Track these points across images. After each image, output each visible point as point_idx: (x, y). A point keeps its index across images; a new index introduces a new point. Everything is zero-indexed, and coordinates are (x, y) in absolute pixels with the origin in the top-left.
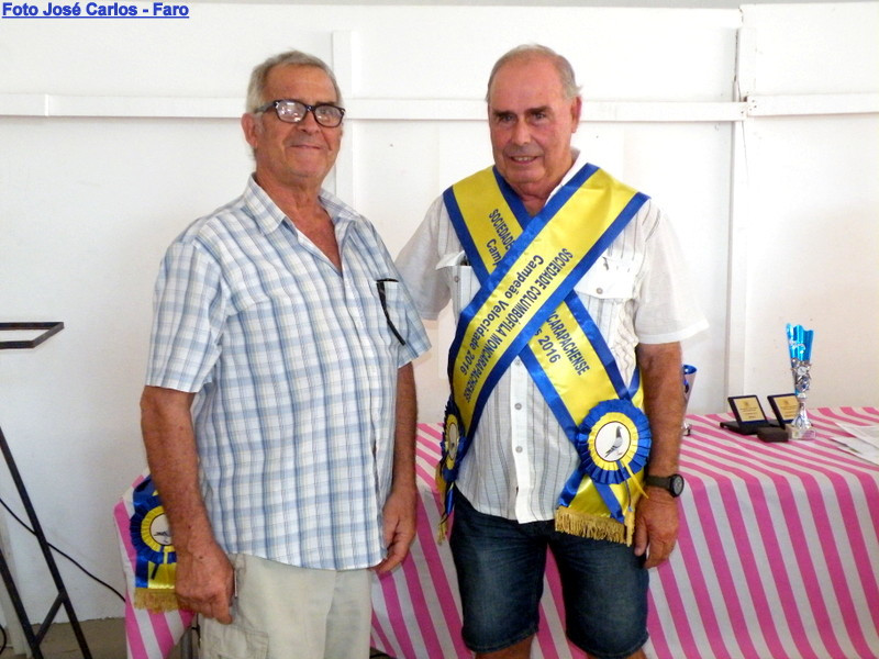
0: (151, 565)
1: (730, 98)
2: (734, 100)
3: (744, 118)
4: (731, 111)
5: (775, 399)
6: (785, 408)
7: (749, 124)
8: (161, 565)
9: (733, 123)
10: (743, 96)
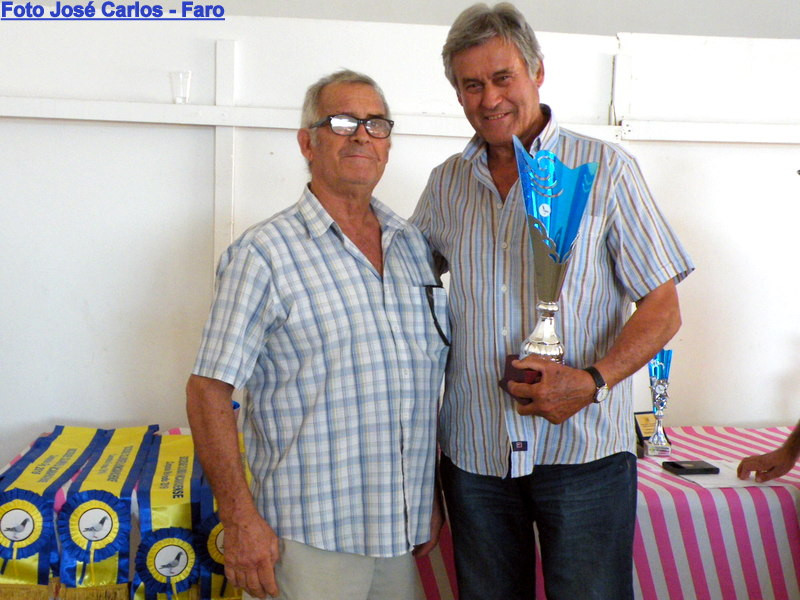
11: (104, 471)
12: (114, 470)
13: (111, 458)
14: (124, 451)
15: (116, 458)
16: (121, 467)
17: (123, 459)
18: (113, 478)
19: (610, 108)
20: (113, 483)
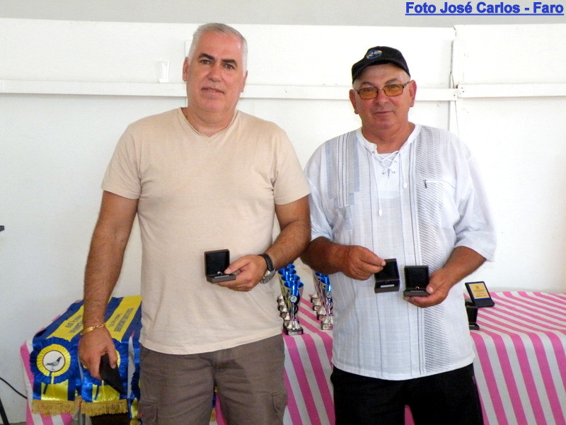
0: (43, 385)
1: (447, 86)
2: (450, 87)
3: (456, 99)
4: (448, 94)
5: (470, 285)
6: (476, 291)
7: (460, 103)
8: (49, 385)
9: (449, 102)
10: (455, 85)
11: (113, 325)
12: (119, 324)
13: (118, 316)
14: (127, 312)
15: (121, 316)
16: (124, 322)
17: (126, 317)
18: (118, 329)
19: (450, 77)
20: (117, 333)
